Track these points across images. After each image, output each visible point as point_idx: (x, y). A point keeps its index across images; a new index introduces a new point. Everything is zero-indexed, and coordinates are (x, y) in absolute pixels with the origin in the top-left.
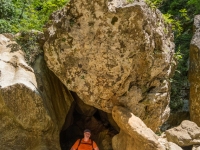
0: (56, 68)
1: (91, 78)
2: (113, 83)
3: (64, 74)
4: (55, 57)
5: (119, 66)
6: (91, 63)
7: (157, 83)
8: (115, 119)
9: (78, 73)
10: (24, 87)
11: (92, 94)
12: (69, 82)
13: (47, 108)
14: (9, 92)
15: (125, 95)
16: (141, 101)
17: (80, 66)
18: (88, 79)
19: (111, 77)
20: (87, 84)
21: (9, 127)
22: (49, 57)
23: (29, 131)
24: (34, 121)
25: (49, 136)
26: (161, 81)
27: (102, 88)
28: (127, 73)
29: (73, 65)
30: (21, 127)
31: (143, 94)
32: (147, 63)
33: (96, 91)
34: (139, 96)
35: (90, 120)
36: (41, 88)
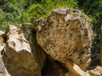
0: (42, 44)
1: (57, 49)
2: (67, 51)
3: (45, 47)
4: (42, 39)
5: (69, 44)
6: (57, 43)
7: (85, 50)
8: (67, 66)
9: (51, 47)
10: (26, 51)
11: (57, 55)
12: (47, 50)
13: (36, 60)
14: (20, 53)
15: (71, 55)
16: (78, 58)
17: (53, 44)
18: (56, 49)
19: (66, 48)
20: (55, 51)
21: (19, 68)
22: (39, 40)
23: (28, 70)
24: (30, 66)
25: (36, 72)
26: (87, 49)
27: (61, 53)
28: (73, 47)
29: (49, 44)
30: (24, 68)
31: (79, 55)
32: (81, 41)
33: (59, 54)
34: (78, 56)
35: (53, 64)
36: (32, 51)
